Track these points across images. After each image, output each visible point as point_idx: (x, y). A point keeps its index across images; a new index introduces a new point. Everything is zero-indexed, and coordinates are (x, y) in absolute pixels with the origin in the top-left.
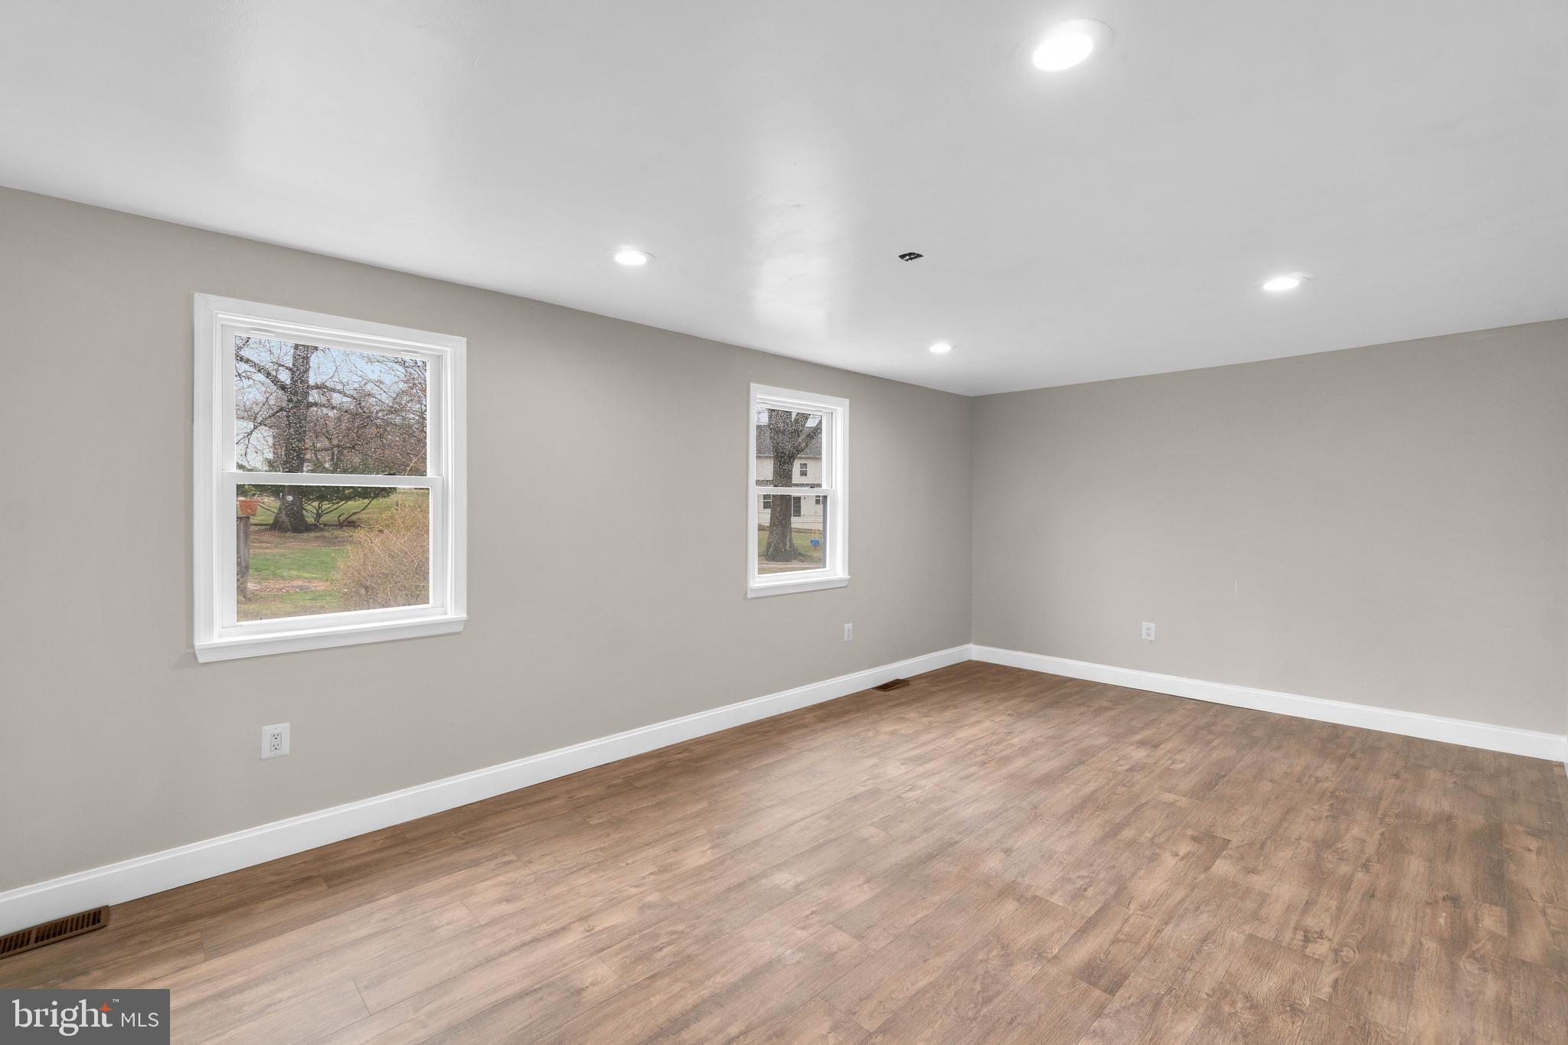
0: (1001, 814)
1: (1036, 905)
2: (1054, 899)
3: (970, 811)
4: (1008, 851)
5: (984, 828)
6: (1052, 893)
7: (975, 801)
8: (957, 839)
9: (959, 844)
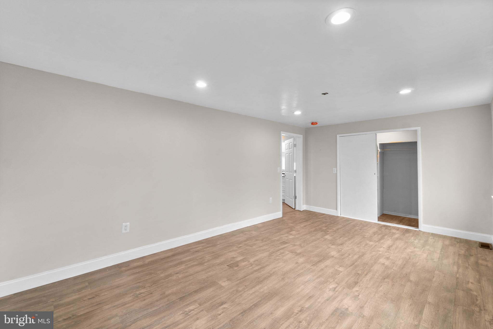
0: (297, 276)
1: (292, 252)
2: (288, 252)
3: (308, 277)
4: (297, 263)
5: (303, 270)
6: (288, 254)
7: (306, 282)
8: (312, 267)
9: (311, 265)
